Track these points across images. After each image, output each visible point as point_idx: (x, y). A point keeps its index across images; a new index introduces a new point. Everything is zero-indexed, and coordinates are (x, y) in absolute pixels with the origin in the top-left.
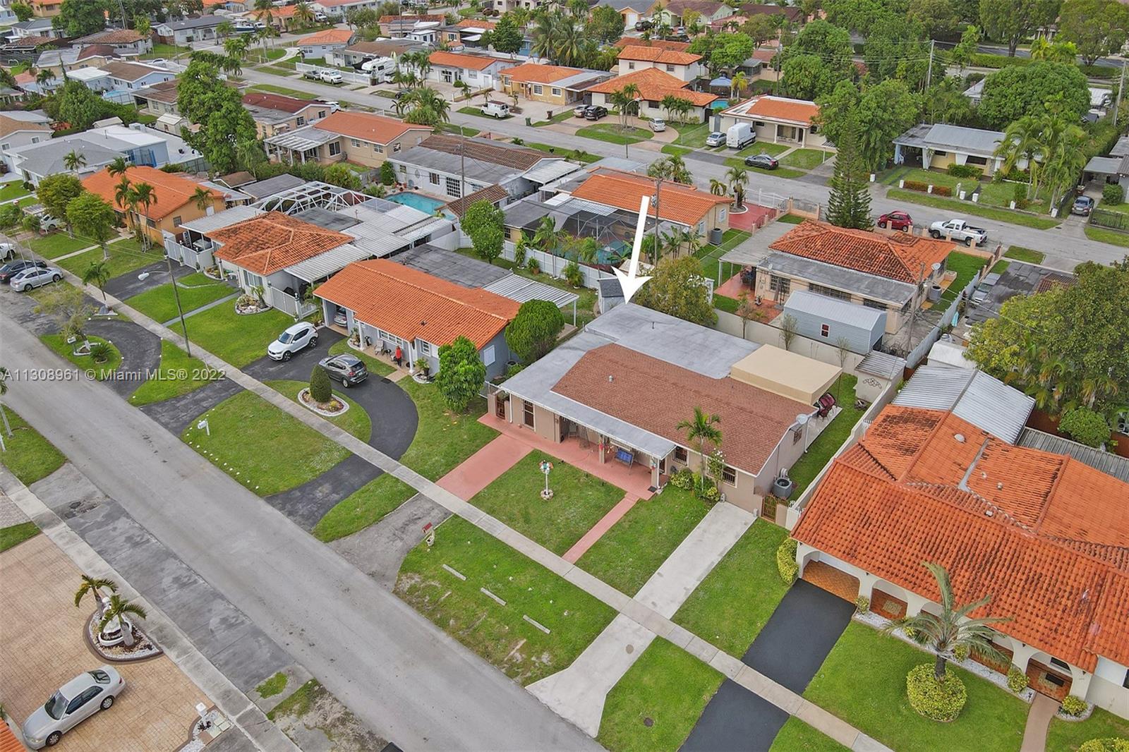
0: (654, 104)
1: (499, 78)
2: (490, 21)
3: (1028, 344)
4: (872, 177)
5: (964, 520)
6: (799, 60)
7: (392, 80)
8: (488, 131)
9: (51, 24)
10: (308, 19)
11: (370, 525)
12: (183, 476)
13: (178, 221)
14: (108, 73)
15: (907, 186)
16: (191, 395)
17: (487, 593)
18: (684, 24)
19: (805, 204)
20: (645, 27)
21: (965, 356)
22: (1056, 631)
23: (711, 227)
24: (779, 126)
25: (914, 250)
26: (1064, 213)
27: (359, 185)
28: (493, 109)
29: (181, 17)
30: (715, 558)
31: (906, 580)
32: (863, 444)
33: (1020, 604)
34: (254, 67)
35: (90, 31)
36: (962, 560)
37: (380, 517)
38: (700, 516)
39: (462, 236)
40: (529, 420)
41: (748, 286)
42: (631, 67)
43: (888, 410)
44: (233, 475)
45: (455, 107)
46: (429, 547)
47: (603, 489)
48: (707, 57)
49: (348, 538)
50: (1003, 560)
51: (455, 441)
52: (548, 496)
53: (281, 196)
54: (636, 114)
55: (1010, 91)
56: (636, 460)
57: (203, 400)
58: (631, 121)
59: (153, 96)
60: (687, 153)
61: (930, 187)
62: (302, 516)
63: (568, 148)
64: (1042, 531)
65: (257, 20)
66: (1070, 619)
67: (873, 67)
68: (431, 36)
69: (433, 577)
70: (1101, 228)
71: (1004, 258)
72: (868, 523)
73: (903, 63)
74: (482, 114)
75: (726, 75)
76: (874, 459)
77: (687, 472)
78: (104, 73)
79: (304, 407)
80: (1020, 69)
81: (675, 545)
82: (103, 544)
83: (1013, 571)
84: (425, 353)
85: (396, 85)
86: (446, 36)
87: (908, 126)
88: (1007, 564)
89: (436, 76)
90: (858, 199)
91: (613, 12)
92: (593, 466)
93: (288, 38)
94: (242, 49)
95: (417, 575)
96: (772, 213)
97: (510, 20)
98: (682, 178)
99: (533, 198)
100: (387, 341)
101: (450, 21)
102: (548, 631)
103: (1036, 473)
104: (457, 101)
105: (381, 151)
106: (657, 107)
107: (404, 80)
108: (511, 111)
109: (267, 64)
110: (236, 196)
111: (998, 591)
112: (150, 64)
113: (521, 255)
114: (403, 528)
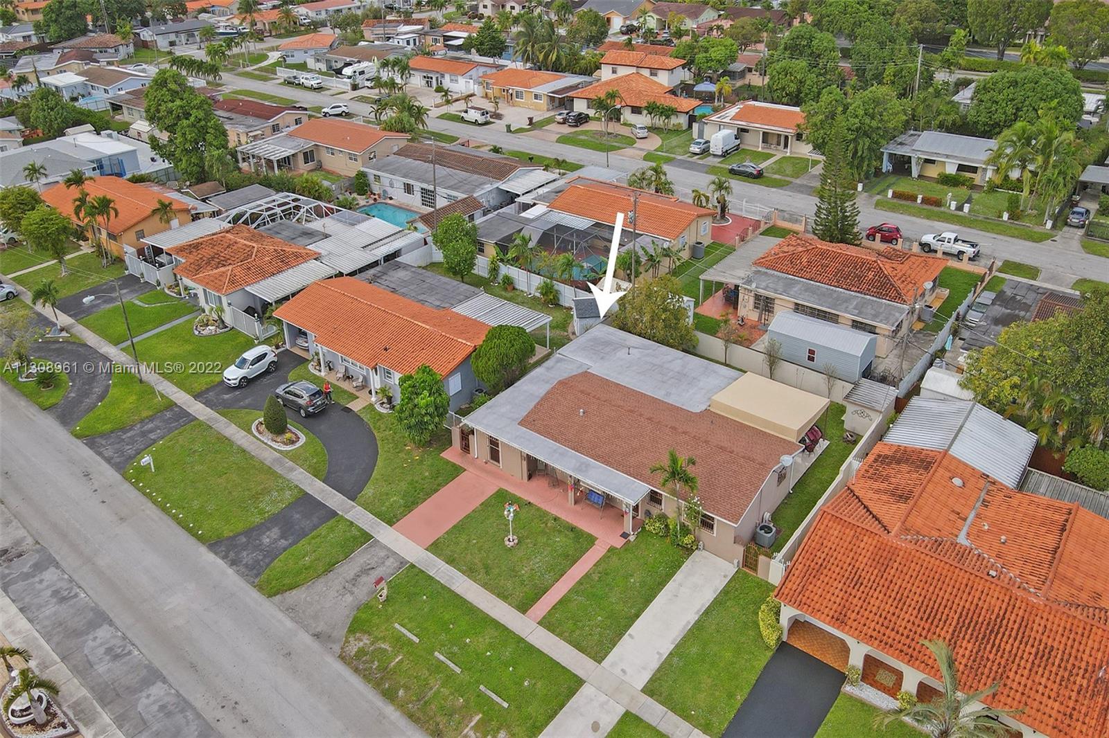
0: (636, 110)
1: (480, 83)
2: (474, 24)
3: (1030, 376)
4: (860, 187)
5: (965, 582)
6: (784, 65)
7: (372, 84)
8: (467, 138)
9: (33, 29)
10: (292, 23)
11: (318, 576)
12: (121, 519)
13: (141, 234)
14: (84, 79)
15: (895, 195)
16: (138, 426)
17: (442, 658)
18: (669, 28)
19: (791, 215)
20: (630, 30)
21: (960, 385)
22: (1071, 716)
23: (692, 241)
24: (764, 133)
25: (905, 267)
26: (1058, 225)
27: (331, 196)
28: (473, 115)
29: (165, 21)
30: (692, 617)
31: (901, 651)
32: (852, 487)
33: (1030, 683)
34: (235, 72)
35: (71, 36)
36: (964, 629)
37: (330, 567)
38: (675, 567)
39: (434, 251)
40: (495, 455)
41: (730, 304)
42: (614, 72)
43: (878, 449)
44: (175, 517)
45: (435, 113)
46: (381, 603)
47: (571, 535)
48: (691, 62)
49: (294, 592)
50: (1009, 629)
51: (416, 479)
52: (512, 544)
53: (249, 209)
54: (619, 120)
55: (1001, 97)
56: (608, 503)
57: (151, 431)
58: (613, 127)
59: (128, 102)
60: (669, 161)
61: (920, 197)
62: (246, 566)
63: (548, 155)
64: (1052, 594)
65: (241, 24)
66: (1086, 702)
67: (860, 72)
68: (415, 40)
69: (384, 639)
70: (1097, 242)
71: (998, 274)
72: (858, 583)
73: (890, 69)
74: (462, 120)
75: (711, 80)
76: (865, 507)
77: (663, 517)
78: (81, 79)
79: (258, 439)
80: (1012, 74)
81: (648, 601)
82: (27, 600)
83: (1021, 644)
84: (388, 381)
85: (377, 91)
86: (429, 39)
87: (896, 133)
88: (1014, 634)
89: (417, 81)
90: (846, 212)
91: (597, 16)
92: (562, 508)
93: (271, 42)
94: (223, 53)
95: (366, 636)
96: (757, 224)
97: (492, 24)
98: (663, 188)
99: (509, 210)
100: (350, 366)
101: (433, 24)
102: (506, 705)
103: (1043, 524)
104: (437, 106)
105: (356, 160)
106: (640, 113)
107: (385, 85)
108: (491, 117)
109: (248, 69)
110: (203, 208)
111: (1005, 667)
112: (130, 69)
113: (494, 270)
114: (355, 580)
